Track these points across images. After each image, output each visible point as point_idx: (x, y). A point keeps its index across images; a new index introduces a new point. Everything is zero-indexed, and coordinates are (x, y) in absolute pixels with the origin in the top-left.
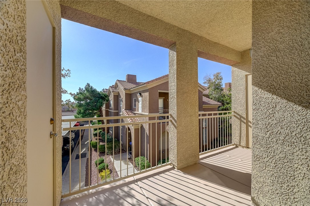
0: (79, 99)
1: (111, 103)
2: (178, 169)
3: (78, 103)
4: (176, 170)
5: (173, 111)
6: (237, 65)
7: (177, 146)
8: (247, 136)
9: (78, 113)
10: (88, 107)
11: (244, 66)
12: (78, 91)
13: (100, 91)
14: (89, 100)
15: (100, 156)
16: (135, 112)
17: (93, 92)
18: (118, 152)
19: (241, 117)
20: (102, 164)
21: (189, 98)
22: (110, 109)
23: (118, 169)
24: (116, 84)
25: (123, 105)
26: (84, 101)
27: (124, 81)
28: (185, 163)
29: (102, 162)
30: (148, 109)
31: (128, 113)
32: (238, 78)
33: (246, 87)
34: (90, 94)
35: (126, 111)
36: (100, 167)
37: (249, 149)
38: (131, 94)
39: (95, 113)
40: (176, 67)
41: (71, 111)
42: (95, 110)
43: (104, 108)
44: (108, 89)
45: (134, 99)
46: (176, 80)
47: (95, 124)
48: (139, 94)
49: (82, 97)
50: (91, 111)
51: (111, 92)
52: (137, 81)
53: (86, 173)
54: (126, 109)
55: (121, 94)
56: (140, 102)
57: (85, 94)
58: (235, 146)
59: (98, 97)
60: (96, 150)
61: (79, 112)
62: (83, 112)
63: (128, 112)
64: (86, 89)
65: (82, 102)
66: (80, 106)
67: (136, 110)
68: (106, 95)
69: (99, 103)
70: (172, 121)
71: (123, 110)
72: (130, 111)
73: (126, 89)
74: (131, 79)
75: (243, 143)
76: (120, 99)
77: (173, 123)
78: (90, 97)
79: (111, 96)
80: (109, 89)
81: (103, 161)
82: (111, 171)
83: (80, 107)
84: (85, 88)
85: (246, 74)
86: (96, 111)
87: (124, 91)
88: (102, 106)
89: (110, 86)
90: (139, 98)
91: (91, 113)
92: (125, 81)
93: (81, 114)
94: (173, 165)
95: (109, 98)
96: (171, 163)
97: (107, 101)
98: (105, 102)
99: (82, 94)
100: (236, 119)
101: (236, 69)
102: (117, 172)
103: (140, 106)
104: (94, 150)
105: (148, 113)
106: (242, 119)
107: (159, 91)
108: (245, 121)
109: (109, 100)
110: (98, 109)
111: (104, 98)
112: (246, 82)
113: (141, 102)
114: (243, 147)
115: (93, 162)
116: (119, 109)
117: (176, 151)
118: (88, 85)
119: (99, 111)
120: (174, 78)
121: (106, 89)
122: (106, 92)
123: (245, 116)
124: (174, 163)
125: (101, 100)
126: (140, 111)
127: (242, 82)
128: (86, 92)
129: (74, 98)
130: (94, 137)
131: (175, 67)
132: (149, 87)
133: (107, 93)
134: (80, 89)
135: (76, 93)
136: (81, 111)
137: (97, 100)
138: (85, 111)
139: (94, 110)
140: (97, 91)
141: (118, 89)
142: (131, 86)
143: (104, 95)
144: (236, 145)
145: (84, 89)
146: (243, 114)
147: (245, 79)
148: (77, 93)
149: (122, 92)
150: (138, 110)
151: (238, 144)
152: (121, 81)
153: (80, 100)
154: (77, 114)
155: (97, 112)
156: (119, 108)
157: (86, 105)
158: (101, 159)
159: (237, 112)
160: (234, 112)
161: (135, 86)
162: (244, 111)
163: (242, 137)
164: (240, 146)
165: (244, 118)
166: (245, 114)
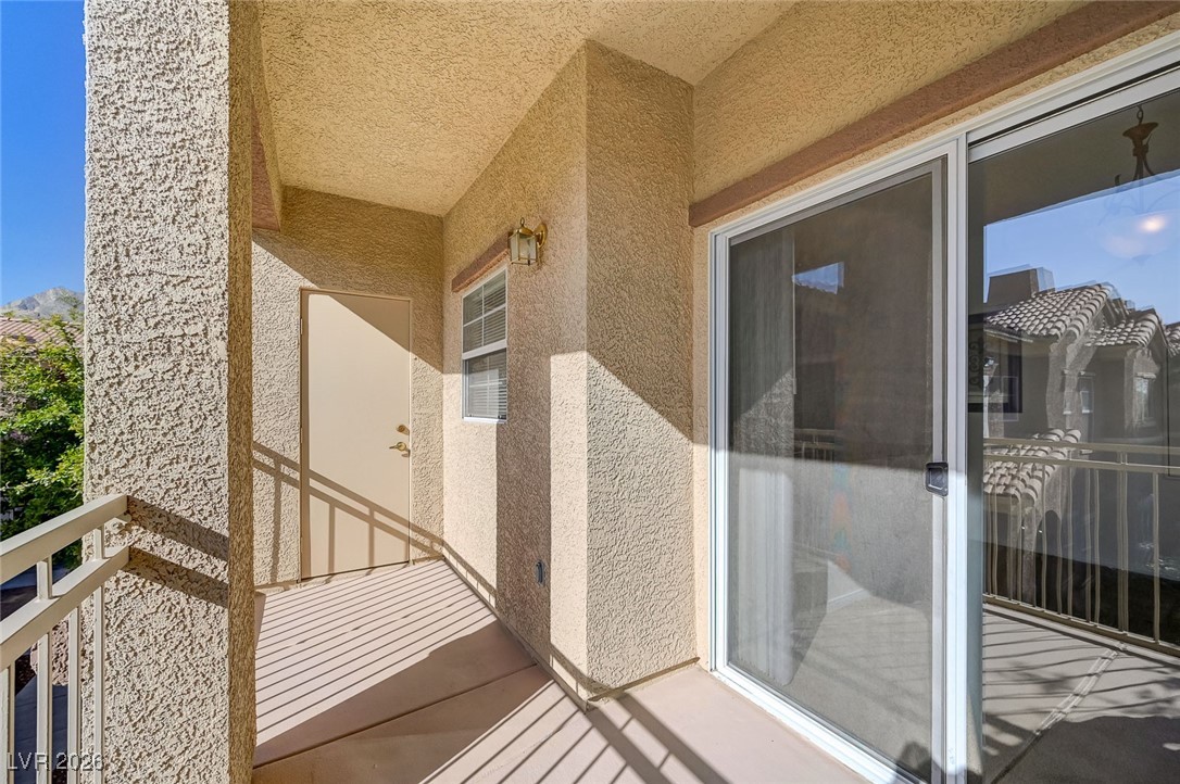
5: (173, 462)
6: (265, 233)
8: (300, 537)
11: (297, 250)
19: (280, 459)
33: (303, 336)
37: (310, 585)
40: (224, 116)
46: (224, 219)
70: (161, 551)
75: (288, 568)
77: (176, 569)
85: (301, 284)
101: (261, 250)
106: (285, 470)
108: (297, 476)
112: (301, 318)
114: (286, 586)
120: (195, 194)
123: (294, 455)
127: (287, 315)
131: (212, 109)
146: (287, 446)
147: (297, 305)
151: (265, 582)
159: (265, 442)
162: (292, 432)
163: (282, 546)
164: (274, 584)
165: (291, 464)
166: (299, 448)
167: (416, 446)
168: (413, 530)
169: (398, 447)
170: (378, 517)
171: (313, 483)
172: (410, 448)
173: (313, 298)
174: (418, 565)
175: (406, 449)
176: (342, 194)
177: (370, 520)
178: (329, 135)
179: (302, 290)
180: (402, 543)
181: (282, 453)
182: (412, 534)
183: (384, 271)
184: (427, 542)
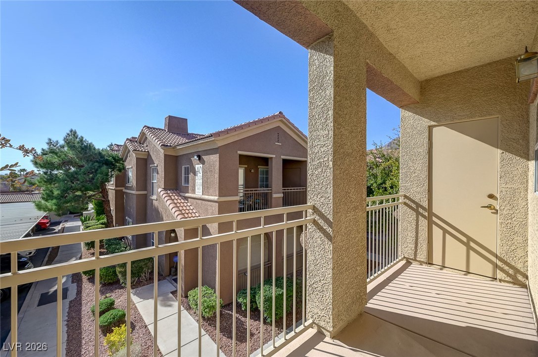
0: (48, 165)
1: (130, 174)
2: (333, 338)
3: (45, 173)
4: (328, 339)
5: (322, 197)
6: (412, 106)
7: (333, 284)
8: (428, 243)
9: (45, 197)
10: (73, 183)
11: (427, 109)
12: (46, 147)
13: (101, 149)
14: (73, 167)
15: (102, 293)
16: (187, 195)
17: (85, 149)
18: (147, 281)
19: (418, 205)
20: (111, 312)
21: (352, 167)
22: (127, 188)
23: (148, 319)
24: (143, 134)
25: (158, 180)
26: (61, 170)
27: (160, 129)
28: (345, 319)
29: (110, 306)
30: (217, 189)
31: (170, 196)
32: (414, 132)
33: (429, 148)
34: (77, 155)
35: (167, 193)
36: (105, 320)
37: (432, 267)
38: (177, 157)
39: (90, 197)
40: (332, 92)
41: (27, 191)
42: (91, 190)
43: (111, 186)
44: (123, 144)
45: (185, 168)
46: (332, 124)
47: (89, 220)
48: (196, 157)
49: (56, 160)
50: (79, 193)
51: (129, 151)
52: (189, 132)
53: (68, 337)
54: (165, 189)
55: (154, 157)
56: (199, 175)
57: (65, 155)
58: (405, 262)
59: (97, 162)
60: (92, 280)
61: (48, 195)
62: (58, 194)
63: (171, 194)
64: (68, 142)
65: (55, 172)
66: (50, 180)
67: (190, 191)
68: (117, 158)
69: (101, 173)
70: (319, 222)
71: (160, 190)
72: (176, 192)
73: (167, 146)
74: (177, 125)
75: (422, 255)
76: (151, 166)
77: (322, 228)
78: (77, 160)
79: (131, 160)
80: (125, 146)
81: (112, 303)
82: (133, 327)
83: (50, 184)
84: (65, 140)
85: (429, 124)
86: (91, 193)
87: (162, 151)
88: (109, 182)
89: (127, 139)
90: (197, 166)
91: (80, 196)
92: (162, 130)
93: (52, 200)
94: (319, 327)
95: (125, 163)
96: (313, 323)
97: (120, 170)
98: (115, 173)
99: (56, 154)
100: (409, 210)
101: (410, 113)
102: (146, 326)
103: (199, 181)
104: (89, 279)
105: (217, 197)
106: (421, 210)
107: (240, 152)
108: (426, 214)
109: (124, 168)
110: (98, 188)
111: (113, 165)
112: (429, 140)
113: (201, 174)
114: (421, 263)
115: (86, 309)
116: (148, 188)
117: (329, 294)
118: (73, 133)
119: (101, 192)
120: (326, 119)
121: (118, 145)
122: (116, 151)
123: (425, 204)
124: (322, 324)
125: (104, 168)
126: (199, 193)
127: (422, 140)
128: (66, 149)
129: (35, 163)
130: (88, 249)
131: (330, 92)
132: (220, 144)
133: (120, 154)
134: (50, 143)
135: (39, 152)
136: (53, 193)
137: (94, 169)
138: (65, 191)
139: (87, 189)
140: (95, 149)
141: (147, 146)
142: (175, 140)
143: (113, 157)
144: (407, 259)
145: (62, 142)
146: (422, 200)
147: (427, 134)
148: (43, 150)
149: (157, 151)
150: (194, 191)
151: (411, 258)
152: (154, 129)
153: (52, 168)
154: (43, 198)
155: (94, 193)
156: (148, 185)
157: (68, 179)
158: (106, 300)
159: (411, 197)
160: (406, 197)
161: (184, 140)
162: (424, 194)
163: (419, 244)
164: (416, 260)
165: (424, 208)
166: (427, 201)
167: (502, 208)
168: (500, 260)
169: (489, 207)
170: (472, 244)
171: (434, 219)
172: (498, 208)
173: (435, 129)
174: (503, 284)
175: (494, 209)
176: (451, 72)
177: (467, 245)
178: (426, 53)
179: (429, 127)
180: (490, 266)
181: (419, 203)
182: (499, 263)
183: (478, 104)
184: (511, 272)
